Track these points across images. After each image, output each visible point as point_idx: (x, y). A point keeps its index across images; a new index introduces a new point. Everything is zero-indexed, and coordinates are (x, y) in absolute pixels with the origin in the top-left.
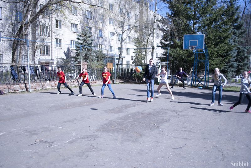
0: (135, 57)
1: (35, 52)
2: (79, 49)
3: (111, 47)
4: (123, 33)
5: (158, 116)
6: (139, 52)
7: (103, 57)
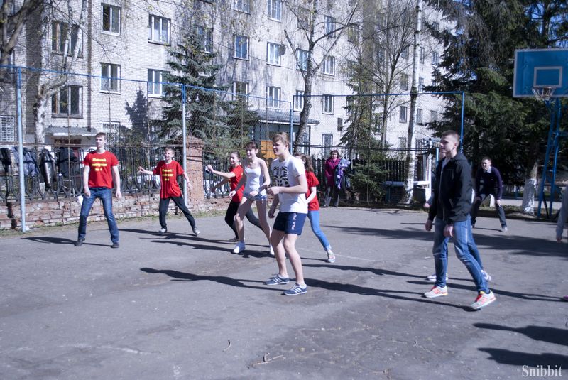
0: (349, 123)
1: (37, 105)
2: (174, 98)
3: (273, 90)
4: (312, 45)
5: (448, 316)
6: (360, 105)
7: (248, 123)
